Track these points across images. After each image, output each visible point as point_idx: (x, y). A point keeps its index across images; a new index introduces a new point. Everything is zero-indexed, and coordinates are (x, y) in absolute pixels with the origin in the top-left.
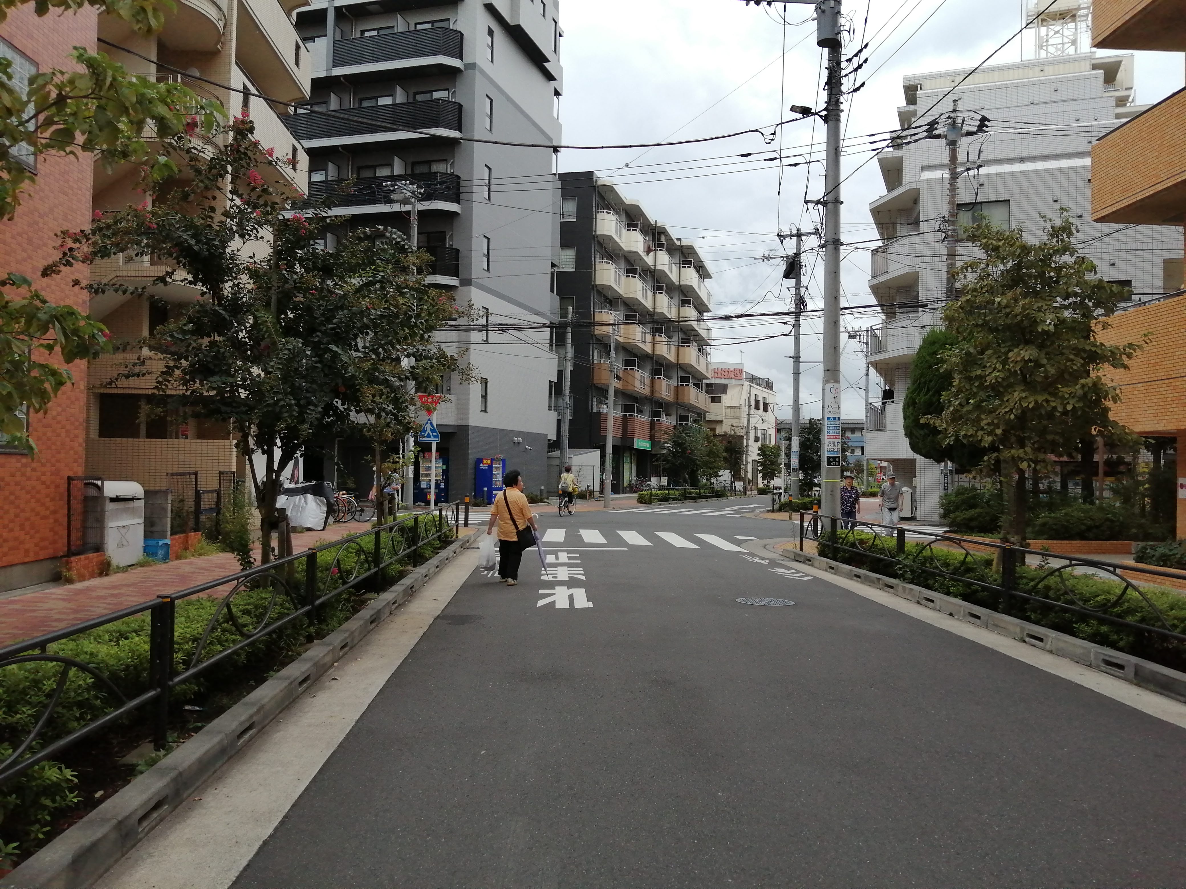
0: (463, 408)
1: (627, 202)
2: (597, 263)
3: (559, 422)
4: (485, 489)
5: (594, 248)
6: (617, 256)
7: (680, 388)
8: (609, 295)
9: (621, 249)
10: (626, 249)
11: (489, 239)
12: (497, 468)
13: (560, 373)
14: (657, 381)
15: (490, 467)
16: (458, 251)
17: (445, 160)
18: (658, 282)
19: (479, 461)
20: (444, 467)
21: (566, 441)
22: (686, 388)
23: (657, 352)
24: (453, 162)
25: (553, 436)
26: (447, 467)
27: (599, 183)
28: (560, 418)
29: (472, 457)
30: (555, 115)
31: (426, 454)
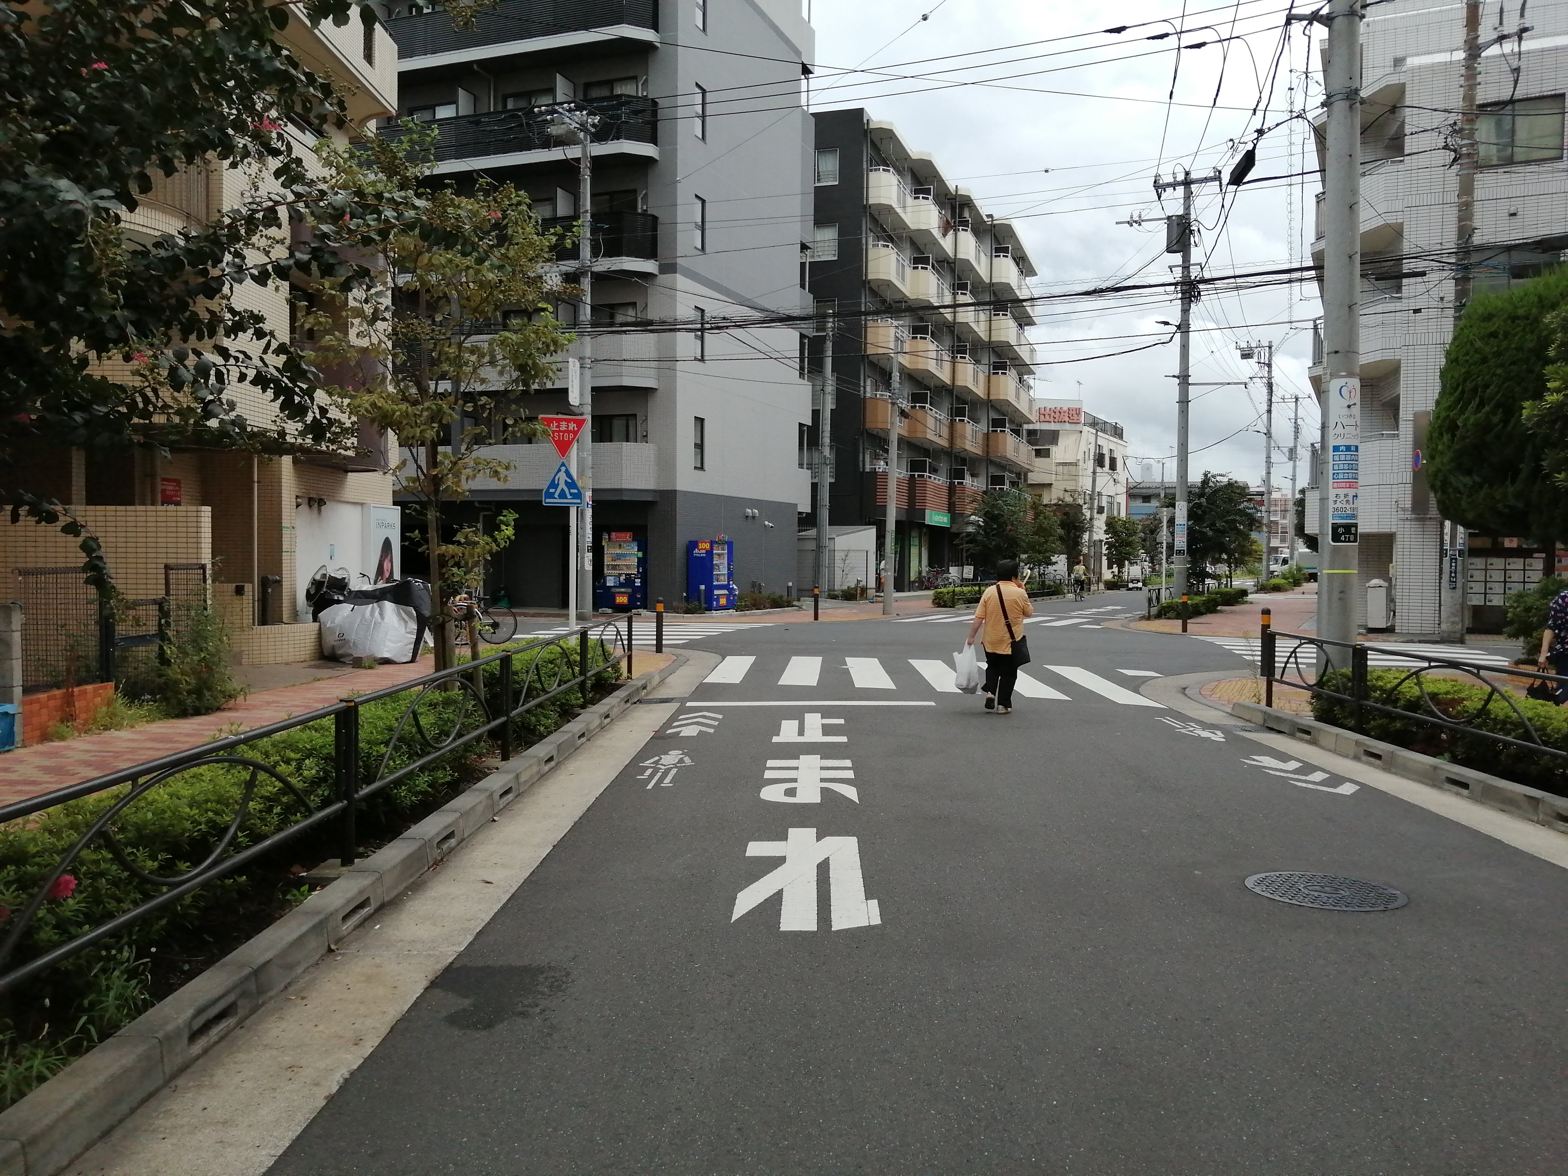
0: (666, 463)
1: (914, 156)
2: (870, 246)
3: (814, 487)
4: (703, 587)
5: (866, 224)
6: (900, 238)
7: (992, 435)
8: (889, 296)
9: (905, 229)
10: (913, 226)
11: (703, 202)
12: (719, 555)
13: (816, 414)
14: (959, 426)
15: (710, 553)
16: (655, 219)
17: (634, 78)
18: (960, 278)
19: (693, 545)
20: (640, 554)
21: (825, 514)
22: (1001, 435)
23: (959, 383)
24: (646, 81)
25: (805, 507)
26: (645, 554)
27: (872, 126)
28: (816, 481)
29: (681, 540)
30: (805, 15)
31: (613, 535)
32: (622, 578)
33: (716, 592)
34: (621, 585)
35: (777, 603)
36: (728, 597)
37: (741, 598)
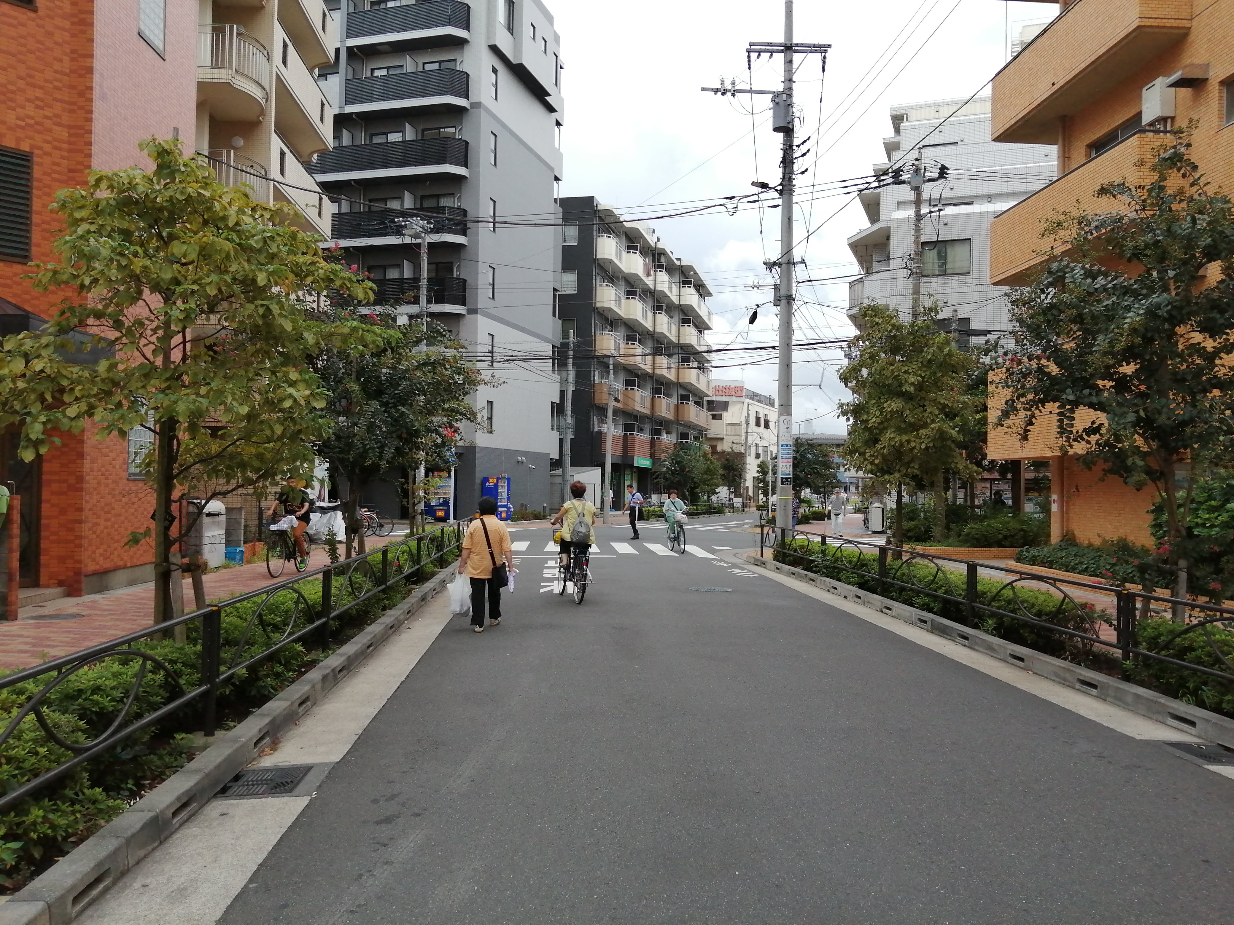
1: (627, 225)
2: (598, 285)
3: (561, 441)
5: (595, 270)
6: (618, 278)
7: (680, 406)
8: (610, 316)
9: (621, 271)
10: (626, 271)
11: (494, 269)
12: (502, 486)
13: (562, 394)
14: (657, 400)
15: (496, 485)
16: (464, 281)
17: (453, 195)
18: (658, 302)
19: (486, 480)
21: (567, 460)
22: (686, 406)
23: (658, 372)
24: (460, 197)
25: (555, 456)
26: (459, 485)
27: (599, 208)
28: (562, 437)
29: (479, 477)
30: (557, 145)
31: (436, 473)
32: (441, 501)
34: (440, 505)
35: (537, 517)
36: (507, 512)
37: (515, 512)
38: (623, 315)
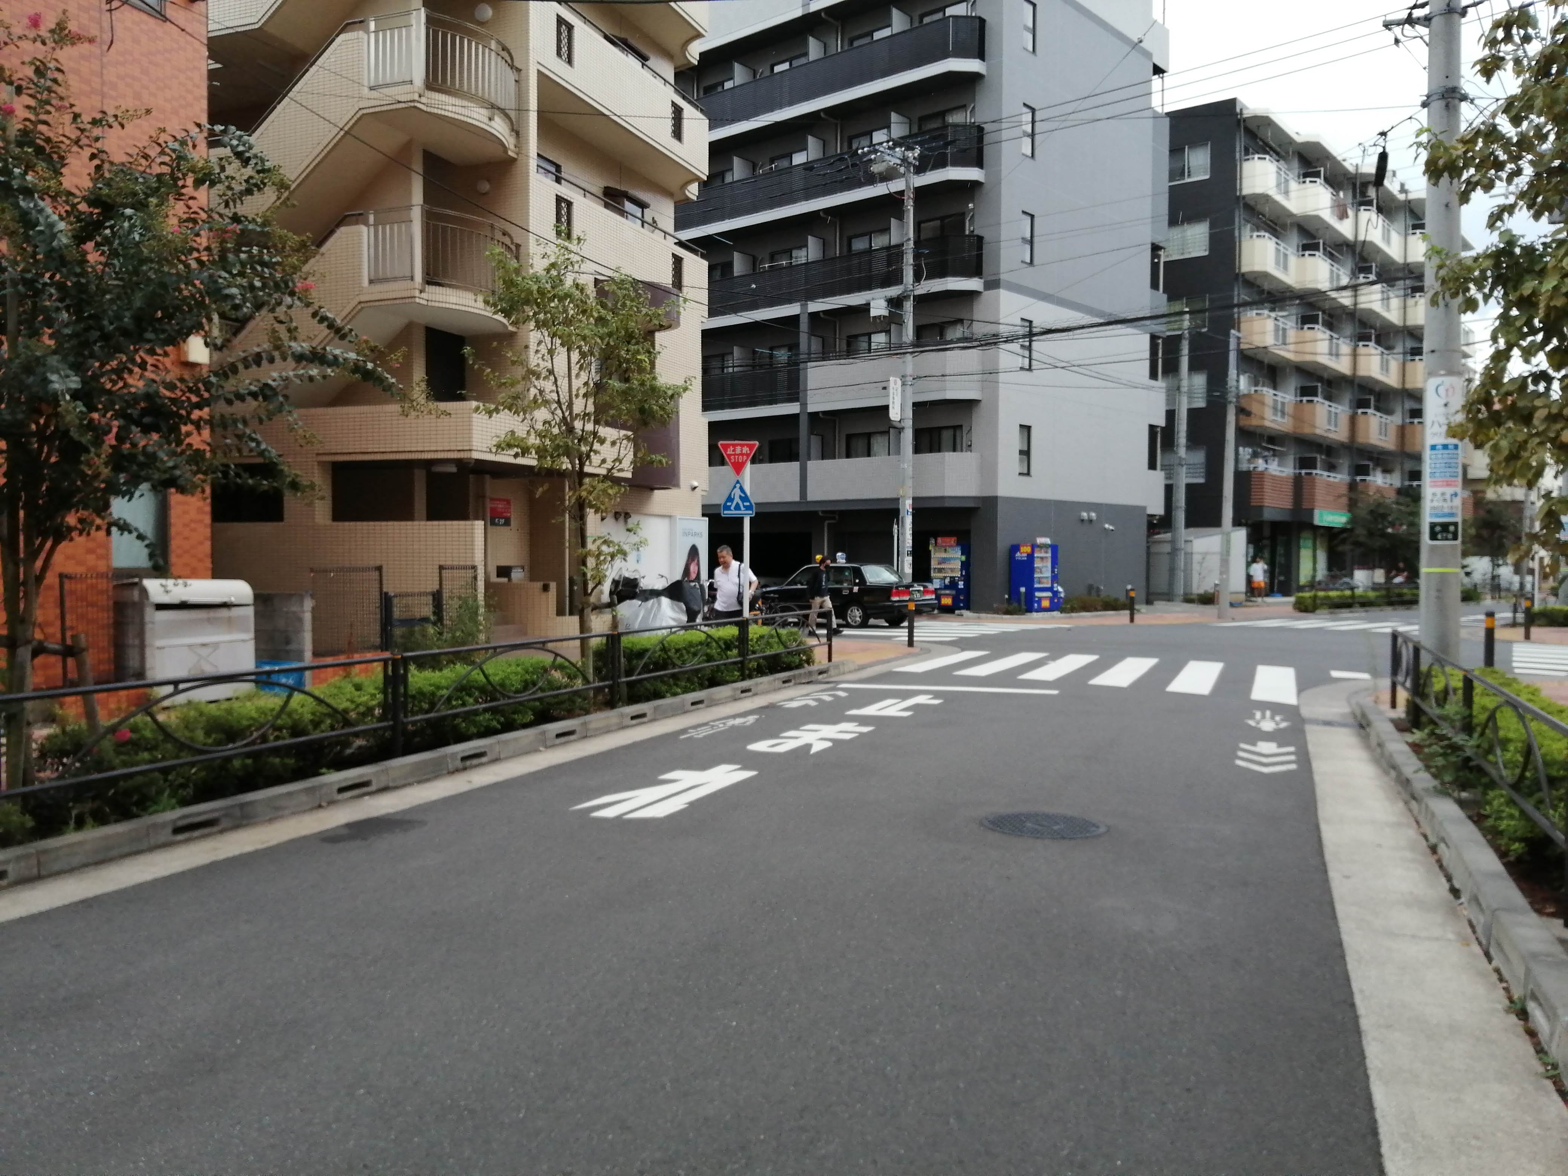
0: (989, 470)
1: (1299, 139)
2: (1244, 238)
3: (1169, 490)
4: (1023, 590)
5: (1239, 215)
6: (1284, 227)
7: (1408, 429)
8: (1266, 286)
9: (1291, 215)
11: (1032, 217)
12: (1042, 558)
13: (1171, 415)
14: (1361, 419)
15: (1031, 556)
16: (980, 239)
17: (963, 107)
18: (1363, 259)
19: (1015, 548)
20: (963, 558)
21: (1180, 516)
22: (1419, 427)
23: (1362, 372)
24: (974, 108)
25: (1157, 508)
26: (968, 558)
27: (1246, 115)
28: (1170, 482)
29: (1003, 543)
31: (939, 540)
32: (947, 581)
33: (1037, 594)
34: (946, 587)
35: (1111, 606)
36: (1051, 599)
37: (1067, 600)
38: (1294, 285)
